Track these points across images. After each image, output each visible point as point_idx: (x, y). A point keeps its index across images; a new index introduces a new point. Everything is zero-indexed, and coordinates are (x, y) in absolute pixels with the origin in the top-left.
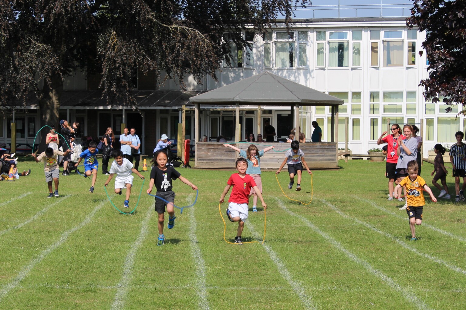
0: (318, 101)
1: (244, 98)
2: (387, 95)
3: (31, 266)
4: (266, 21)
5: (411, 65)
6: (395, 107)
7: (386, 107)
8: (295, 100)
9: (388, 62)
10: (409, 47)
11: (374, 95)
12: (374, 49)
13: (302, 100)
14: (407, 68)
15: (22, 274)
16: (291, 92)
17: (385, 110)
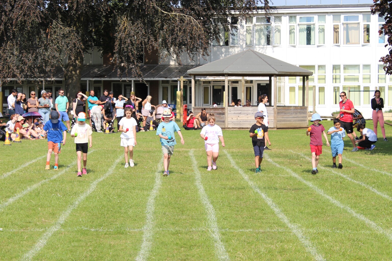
0: (292, 73)
1: (232, 71)
2: (346, 67)
3: (69, 211)
4: (249, 9)
5: (366, 43)
6: (353, 77)
7: (346, 77)
8: (273, 72)
9: (348, 41)
10: (364, 28)
11: (336, 68)
12: (336, 30)
13: (279, 72)
14: (363, 46)
15: (62, 219)
16: (270, 65)
17: (345, 79)
